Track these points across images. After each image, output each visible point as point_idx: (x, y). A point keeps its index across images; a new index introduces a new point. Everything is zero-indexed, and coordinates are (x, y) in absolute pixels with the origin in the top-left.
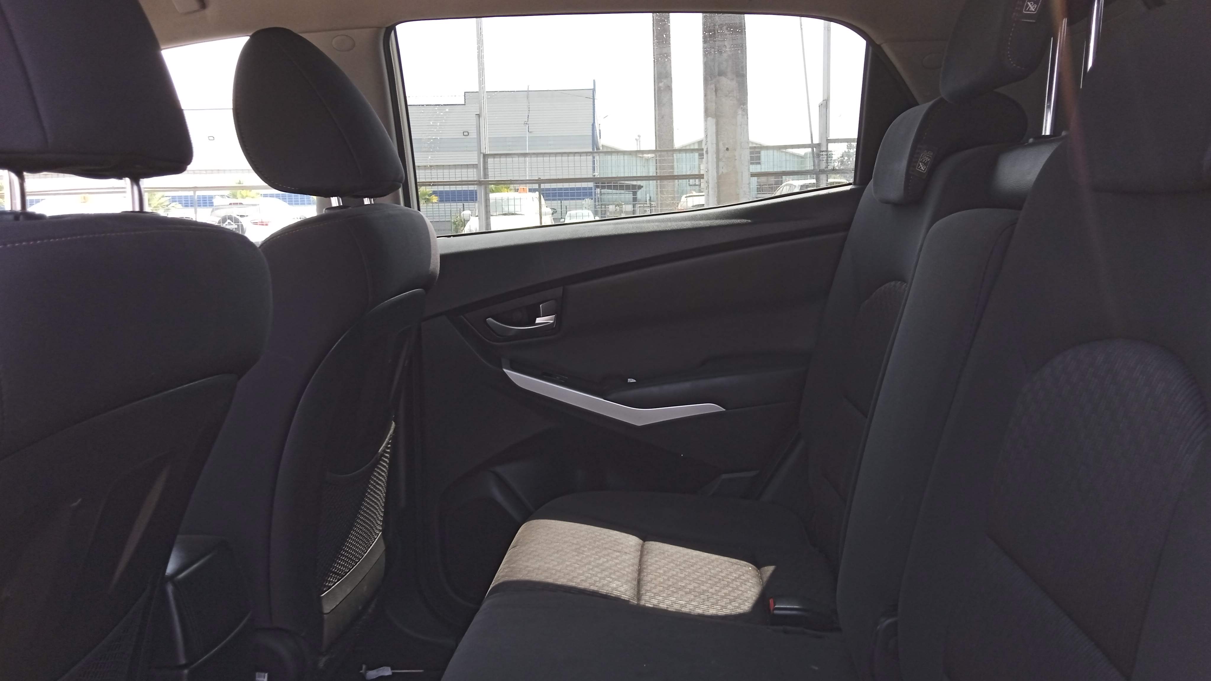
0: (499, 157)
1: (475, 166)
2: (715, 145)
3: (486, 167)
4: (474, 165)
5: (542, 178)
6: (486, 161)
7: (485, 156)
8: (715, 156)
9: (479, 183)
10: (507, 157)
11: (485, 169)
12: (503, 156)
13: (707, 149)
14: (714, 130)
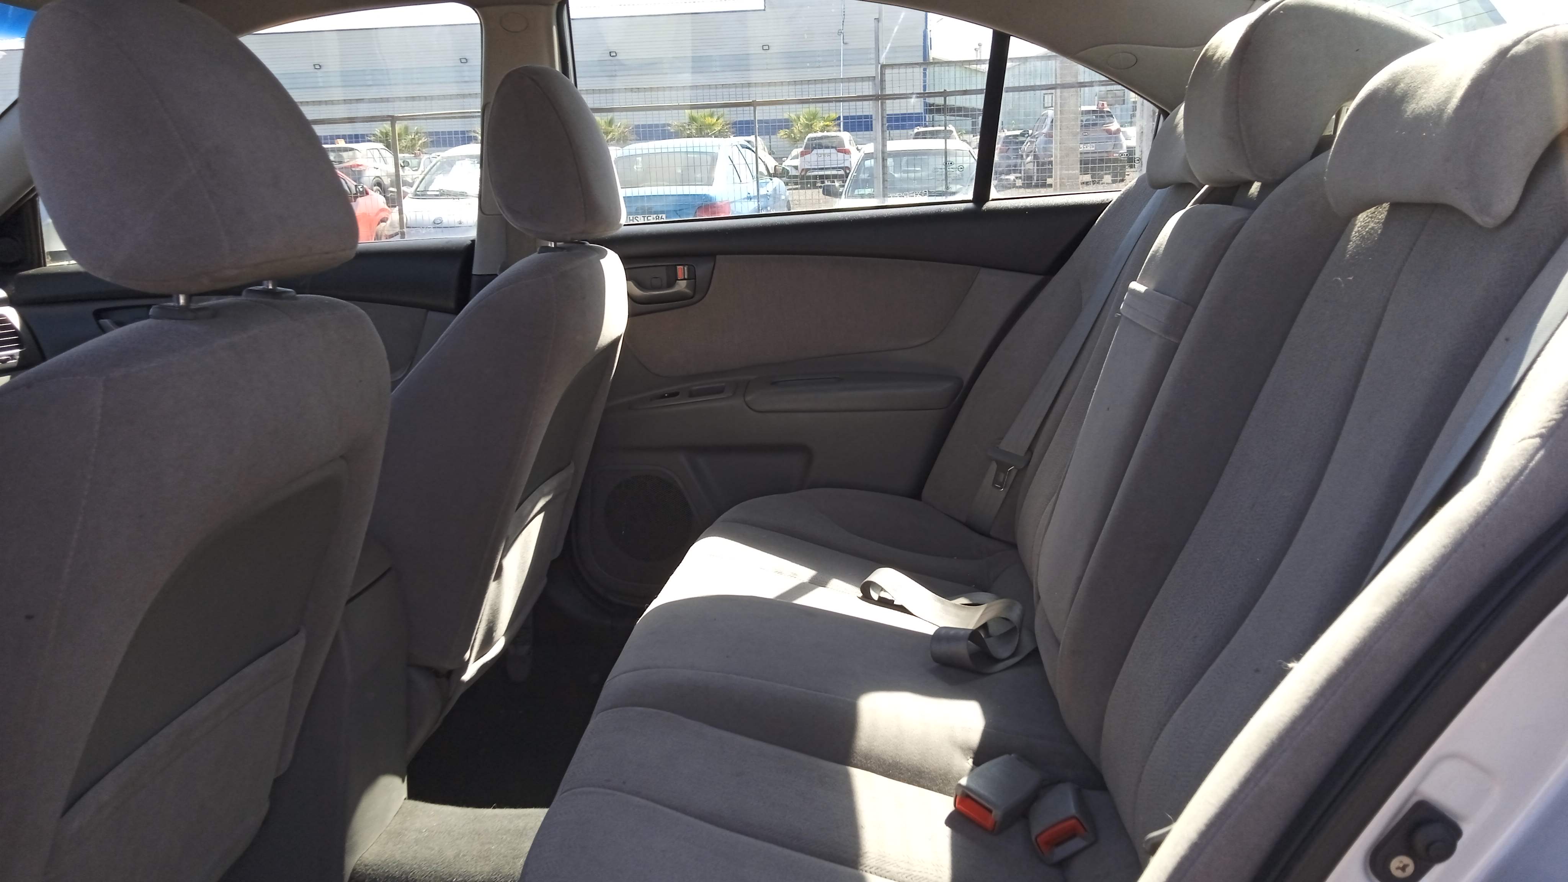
0: (898, 67)
1: (871, 78)
3: (883, 80)
4: (869, 77)
5: (948, 91)
7: (883, 67)
9: (876, 98)
10: (908, 67)
11: (882, 81)
12: (902, 67)
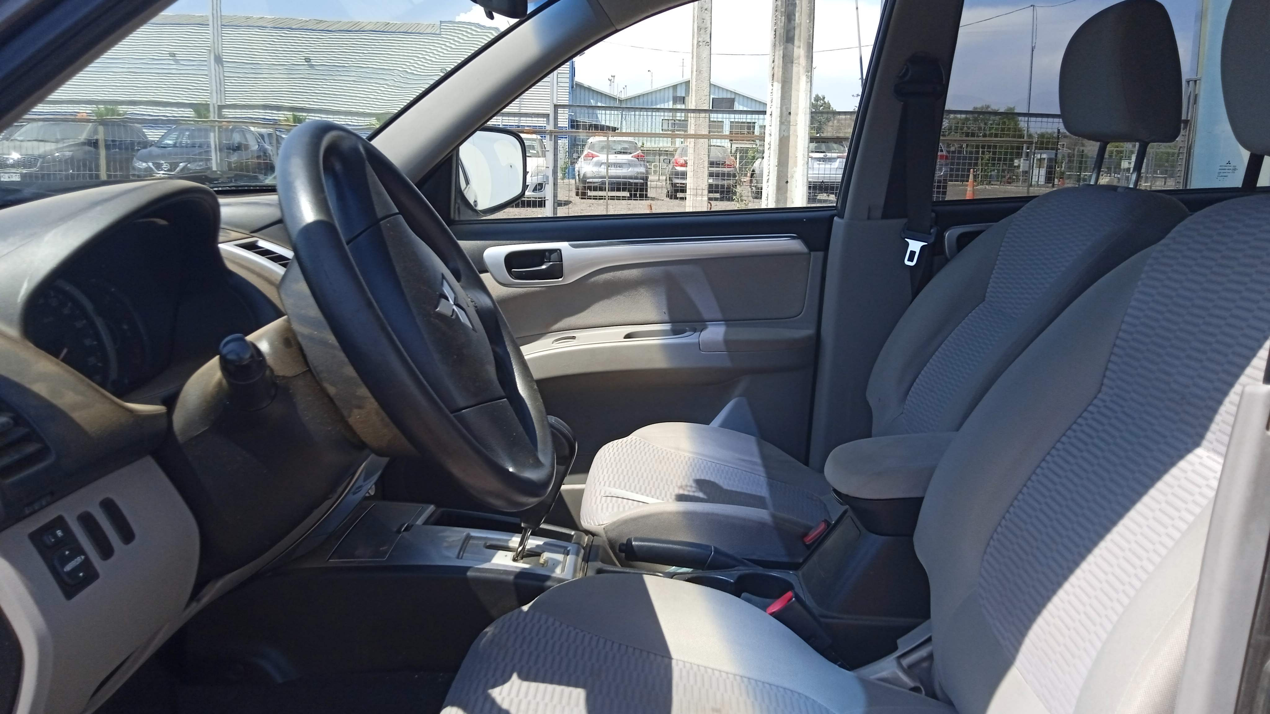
2: (779, 109)
6: (556, 111)
8: (779, 119)
13: (772, 112)
14: (780, 95)
